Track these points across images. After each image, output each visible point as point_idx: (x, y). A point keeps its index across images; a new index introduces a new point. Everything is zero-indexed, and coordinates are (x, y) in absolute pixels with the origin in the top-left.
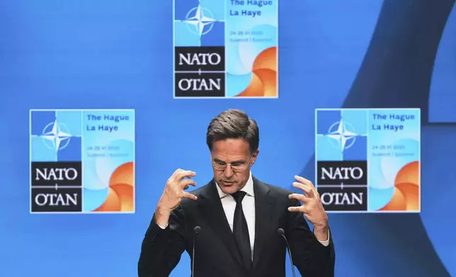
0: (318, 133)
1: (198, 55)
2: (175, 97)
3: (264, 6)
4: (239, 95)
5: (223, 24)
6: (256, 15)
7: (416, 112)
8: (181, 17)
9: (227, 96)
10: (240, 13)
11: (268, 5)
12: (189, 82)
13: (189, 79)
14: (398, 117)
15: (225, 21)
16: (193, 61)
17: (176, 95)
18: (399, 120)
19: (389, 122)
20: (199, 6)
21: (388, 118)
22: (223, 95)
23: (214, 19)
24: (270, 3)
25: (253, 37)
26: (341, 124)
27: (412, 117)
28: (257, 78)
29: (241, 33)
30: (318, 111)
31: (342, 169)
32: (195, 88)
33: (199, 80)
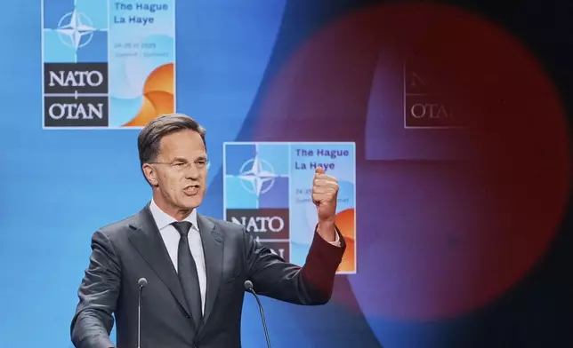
0: (227, 173)
1: (73, 73)
2: (44, 128)
3: (157, 12)
4: (126, 125)
5: (105, 33)
6: (148, 23)
7: (351, 146)
8: (51, 24)
9: (112, 126)
10: (127, 20)
11: (162, 11)
12: (63, 108)
13: (62, 104)
14: (328, 153)
15: (108, 30)
16: (67, 80)
17: (46, 125)
18: (329, 158)
19: (316, 159)
20: (75, 11)
21: (315, 154)
22: (106, 125)
23: (94, 26)
24: (165, 7)
25: (144, 50)
26: (256, 161)
27: (346, 153)
28: (149, 103)
29: (128, 45)
30: (227, 146)
31: (258, 219)
32: (70, 116)
33: (75, 106)
